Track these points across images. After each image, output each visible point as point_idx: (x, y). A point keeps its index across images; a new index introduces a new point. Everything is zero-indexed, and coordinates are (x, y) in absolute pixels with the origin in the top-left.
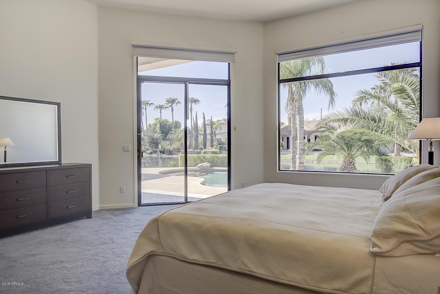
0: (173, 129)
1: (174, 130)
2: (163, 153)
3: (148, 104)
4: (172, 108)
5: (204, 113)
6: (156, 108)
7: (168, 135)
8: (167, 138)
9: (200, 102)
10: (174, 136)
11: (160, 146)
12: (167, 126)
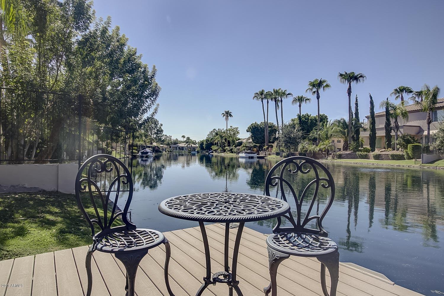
0: (318, 123)
1: (321, 124)
3: (284, 94)
4: (318, 94)
5: (371, 95)
6: (295, 100)
7: (312, 132)
8: (311, 135)
9: (366, 78)
10: (320, 133)
11: (300, 147)
12: (310, 121)
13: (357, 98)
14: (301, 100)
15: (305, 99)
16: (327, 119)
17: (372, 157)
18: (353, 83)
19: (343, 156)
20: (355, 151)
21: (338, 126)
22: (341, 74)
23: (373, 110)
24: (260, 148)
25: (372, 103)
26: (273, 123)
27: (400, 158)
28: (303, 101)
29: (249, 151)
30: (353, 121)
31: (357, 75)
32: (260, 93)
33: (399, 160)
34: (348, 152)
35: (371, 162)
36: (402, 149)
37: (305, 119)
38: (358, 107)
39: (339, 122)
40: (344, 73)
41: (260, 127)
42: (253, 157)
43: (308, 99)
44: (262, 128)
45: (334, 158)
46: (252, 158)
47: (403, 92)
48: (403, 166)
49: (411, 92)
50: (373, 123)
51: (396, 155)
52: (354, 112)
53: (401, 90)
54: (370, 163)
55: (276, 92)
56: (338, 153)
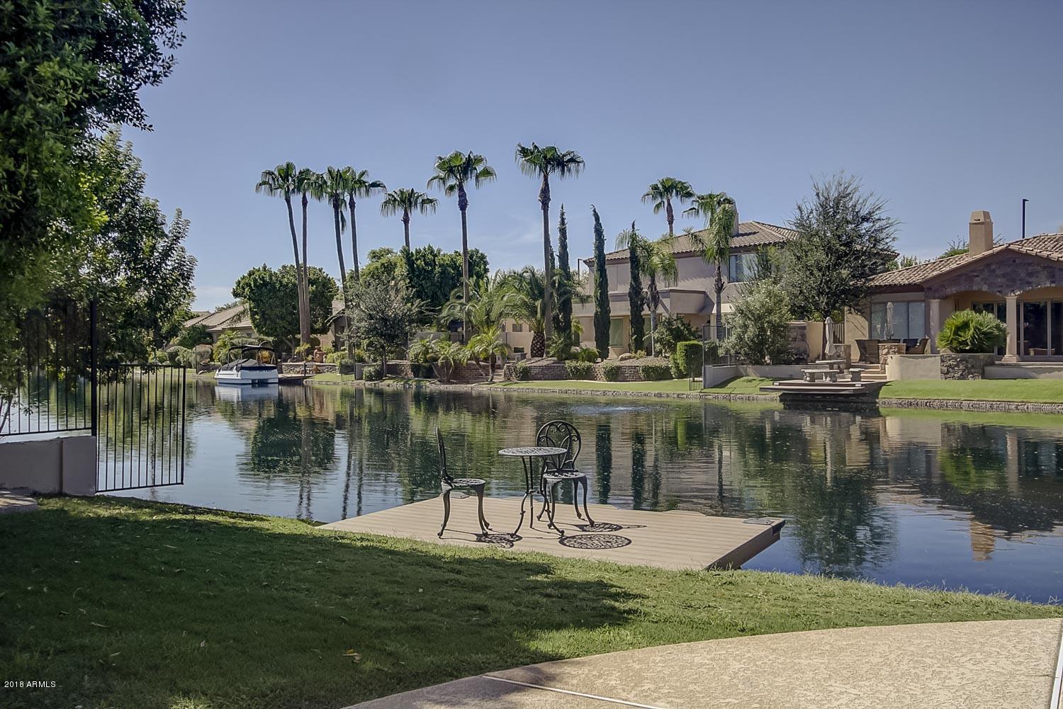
0: (463, 278)
1: (472, 281)
2: (429, 374)
3: (361, 183)
4: (462, 195)
5: (597, 211)
6: (391, 202)
7: (448, 303)
8: (444, 313)
9: (584, 165)
10: (471, 308)
11: (415, 348)
12: (438, 269)
13: (563, 214)
14: (411, 203)
15: (420, 200)
16: (486, 263)
17: (602, 373)
18: (554, 176)
19: (534, 372)
20: (561, 360)
21: (519, 290)
22: (523, 148)
23: (603, 250)
24: (282, 351)
25: (599, 232)
26: (320, 270)
27: (660, 374)
28: (416, 204)
29: (252, 363)
30: (555, 278)
31: (564, 156)
32: (280, 174)
33: (660, 379)
34: (545, 362)
35: (599, 386)
36: (666, 352)
37: (427, 264)
38: (565, 238)
39: (520, 277)
40: (531, 148)
41: (281, 282)
42: (267, 379)
43: (431, 201)
44: (287, 285)
45: (509, 379)
46: (263, 383)
47: (671, 195)
48: (668, 396)
49: (689, 195)
50: (602, 284)
51: (655, 369)
52: (556, 252)
53: (667, 190)
54: (599, 391)
55: (339, 178)
56: (522, 364)
